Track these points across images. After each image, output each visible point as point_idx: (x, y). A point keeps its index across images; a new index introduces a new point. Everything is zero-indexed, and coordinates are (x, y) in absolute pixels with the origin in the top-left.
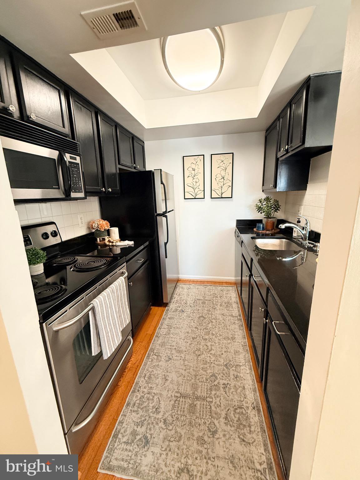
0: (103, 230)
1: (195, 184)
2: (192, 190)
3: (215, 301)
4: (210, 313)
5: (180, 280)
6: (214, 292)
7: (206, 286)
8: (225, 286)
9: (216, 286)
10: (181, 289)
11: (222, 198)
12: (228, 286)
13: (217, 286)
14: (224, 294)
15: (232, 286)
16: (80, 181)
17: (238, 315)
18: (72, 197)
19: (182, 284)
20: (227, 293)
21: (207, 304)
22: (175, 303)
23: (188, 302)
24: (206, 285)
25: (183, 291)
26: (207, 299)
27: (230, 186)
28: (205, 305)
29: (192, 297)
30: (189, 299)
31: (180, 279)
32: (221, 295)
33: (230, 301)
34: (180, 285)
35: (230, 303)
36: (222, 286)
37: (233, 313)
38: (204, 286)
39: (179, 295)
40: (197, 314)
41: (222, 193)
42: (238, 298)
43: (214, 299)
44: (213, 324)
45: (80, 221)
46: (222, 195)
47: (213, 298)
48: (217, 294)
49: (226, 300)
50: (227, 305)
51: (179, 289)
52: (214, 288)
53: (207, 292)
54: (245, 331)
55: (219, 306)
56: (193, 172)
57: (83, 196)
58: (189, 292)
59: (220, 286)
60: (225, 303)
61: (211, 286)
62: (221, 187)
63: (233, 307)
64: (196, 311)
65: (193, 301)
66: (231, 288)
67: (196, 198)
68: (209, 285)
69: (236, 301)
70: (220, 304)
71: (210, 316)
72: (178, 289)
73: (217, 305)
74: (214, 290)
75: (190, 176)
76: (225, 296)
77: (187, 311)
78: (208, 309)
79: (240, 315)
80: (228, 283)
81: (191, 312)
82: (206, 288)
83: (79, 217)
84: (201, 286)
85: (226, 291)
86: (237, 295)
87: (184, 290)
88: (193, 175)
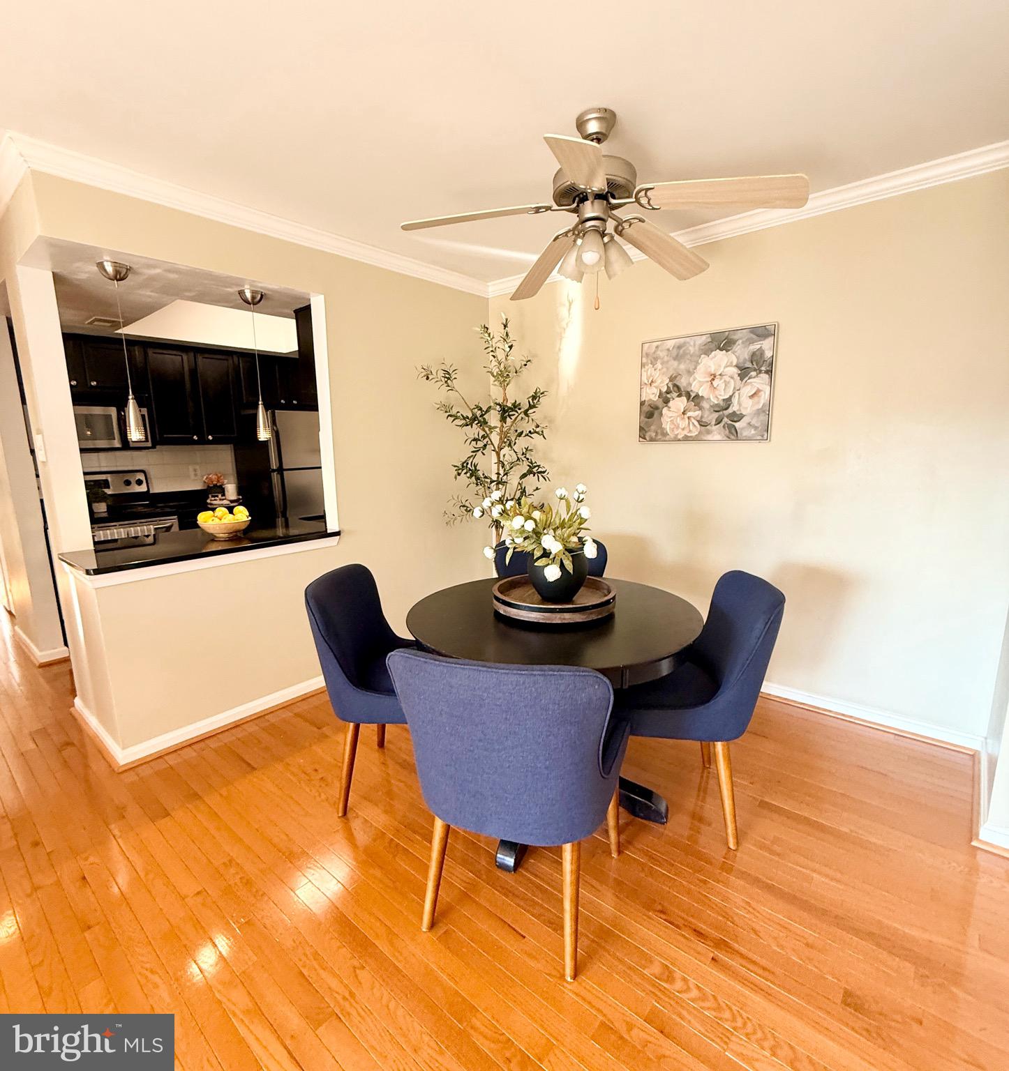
0: (213, 486)
45: (192, 473)
83: (191, 468)
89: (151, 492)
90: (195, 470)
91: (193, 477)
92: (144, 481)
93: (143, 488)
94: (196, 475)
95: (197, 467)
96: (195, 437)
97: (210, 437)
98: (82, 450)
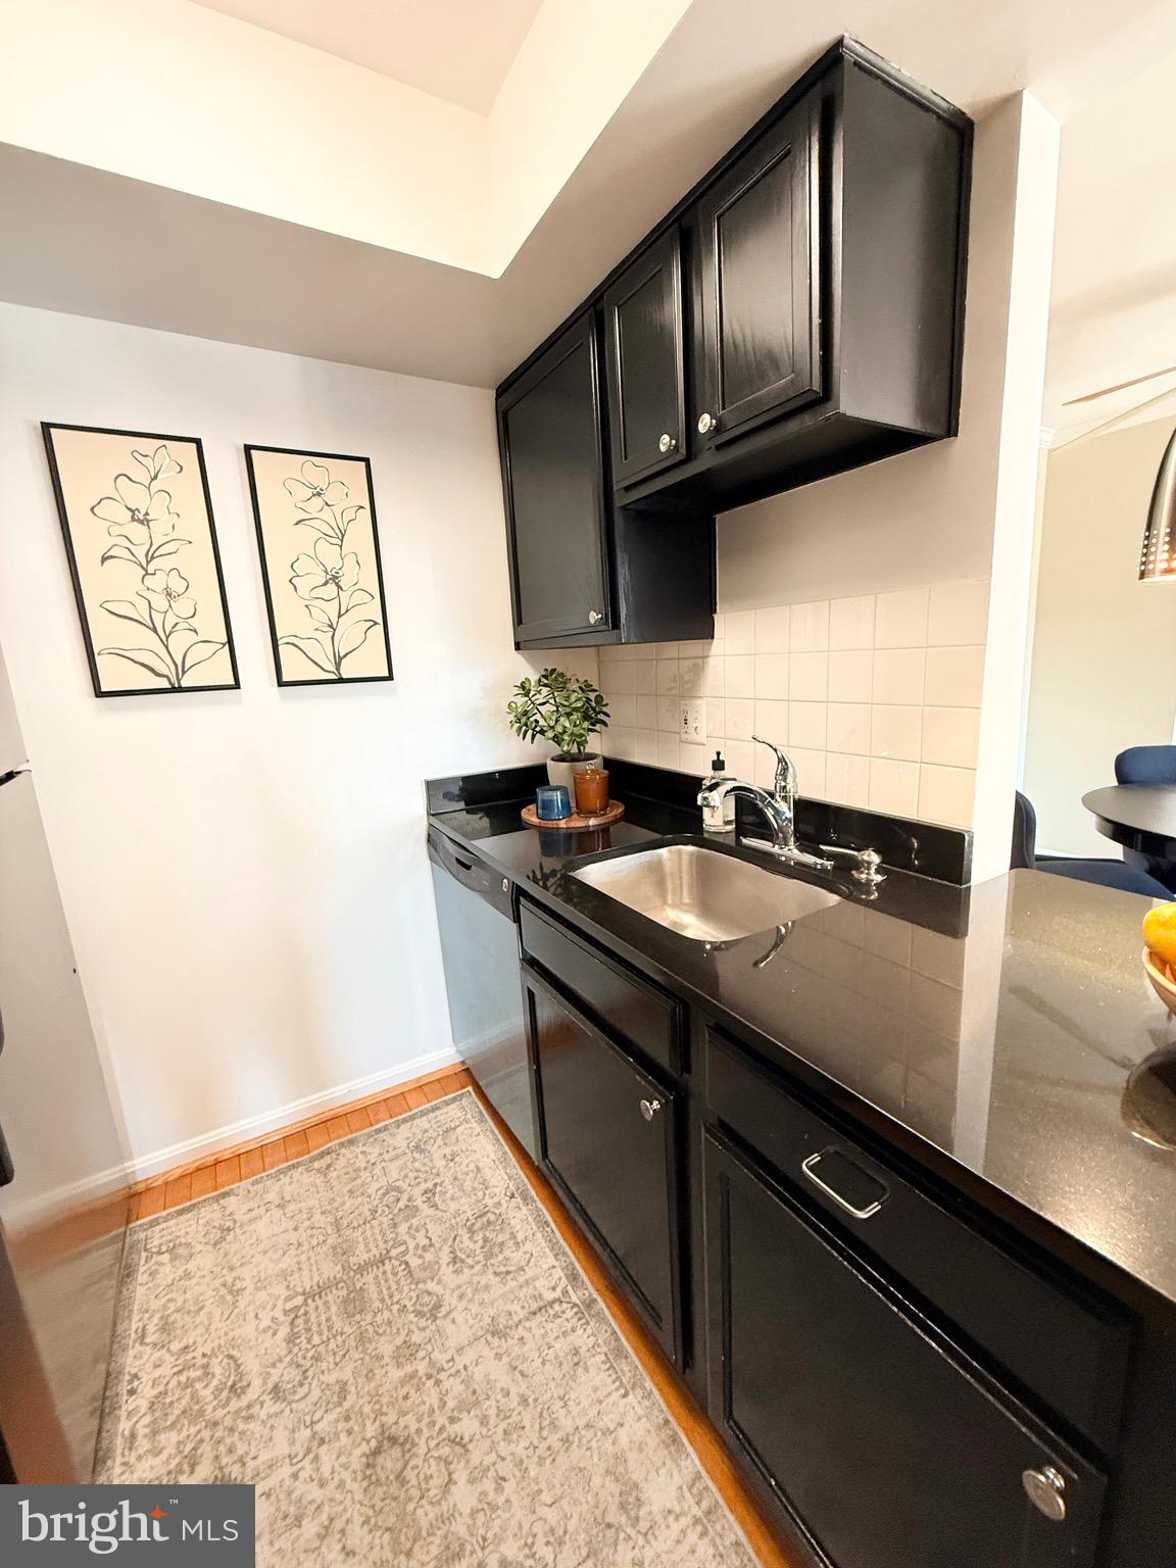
3: (411, 1244)
4: (422, 1367)
5: (148, 1190)
6: (383, 1182)
7: (327, 1159)
8: (423, 1114)
9: (379, 1131)
10: (168, 1272)
11: (341, 680)
12: (436, 1108)
13: (385, 1128)
14: (440, 1163)
15: (454, 1100)
17: (564, 1281)
19: (166, 1219)
20: (448, 1151)
21: (377, 1304)
22: (143, 1444)
23: (251, 1364)
24: (322, 1155)
25: (187, 1275)
26: (362, 1255)
27: (376, 623)
28: (369, 1317)
29: (262, 1296)
30: (249, 1330)
31: (141, 1187)
32: (430, 1185)
33: (488, 1201)
34: (157, 1231)
35: (492, 1217)
36: (412, 1118)
37: (535, 1278)
38: (316, 1165)
39: (166, 1327)
40: (344, 1439)
41: (341, 659)
42: (514, 1161)
43: (403, 1228)
44: (476, 1456)
46: (338, 665)
47: (395, 1226)
48: (404, 1186)
49: (466, 1207)
50: (486, 1240)
51: (153, 1274)
52: (374, 1151)
53: (350, 1203)
54: (649, 1384)
55: (446, 1271)
58: (235, 1261)
59: (398, 1125)
60: (471, 1231)
61: (351, 1142)
62: (331, 626)
63: (520, 1237)
64: (331, 1417)
65: (284, 1331)
66: (453, 1111)
67: (183, 685)
68: (342, 1145)
69: (512, 1187)
70: (445, 1257)
71: (433, 1399)
72: (142, 1278)
73: (431, 1270)
74: (377, 1170)
76: (447, 1178)
77: (264, 1457)
78: (399, 1341)
79: (573, 1277)
80: (432, 1088)
81: (299, 1449)
82: (333, 1174)
84: (296, 1174)
85: (440, 1142)
86: (497, 1140)
87: (191, 1266)
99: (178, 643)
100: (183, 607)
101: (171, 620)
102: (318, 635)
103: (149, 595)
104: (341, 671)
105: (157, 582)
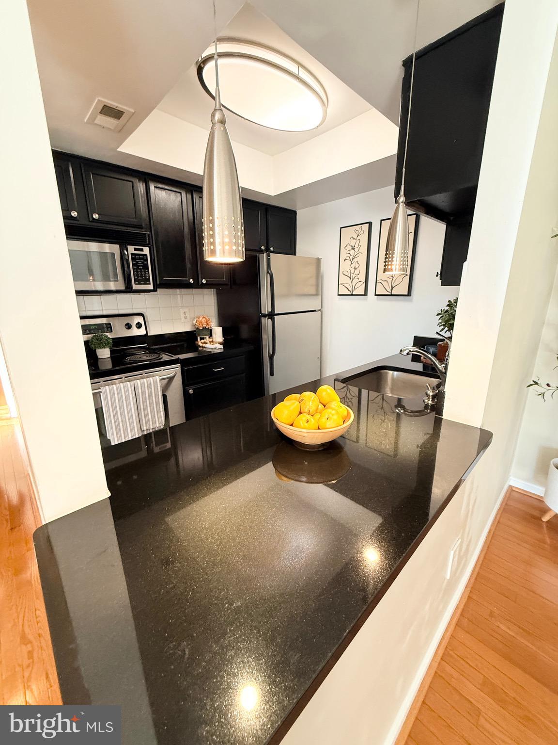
0: (202, 328)
1: (353, 270)
2: (349, 281)
11: (392, 295)
16: (147, 273)
18: (134, 289)
27: (407, 275)
41: (393, 288)
45: (183, 316)
46: (392, 290)
56: (352, 252)
57: (152, 288)
62: (392, 276)
67: (354, 294)
75: (348, 258)
83: (182, 311)
88: (351, 257)
89: (149, 335)
90: (185, 313)
91: (183, 320)
92: (143, 325)
93: (142, 332)
94: (185, 318)
95: (186, 310)
96: (191, 281)
97: (204, 281)
98: (79, 293)
99: (354, 282)
100: (357, 272)
101: (354, 275)
102: (388, 280)
103: (351, 269)
104: (393, 292)
105: (353, 266)
